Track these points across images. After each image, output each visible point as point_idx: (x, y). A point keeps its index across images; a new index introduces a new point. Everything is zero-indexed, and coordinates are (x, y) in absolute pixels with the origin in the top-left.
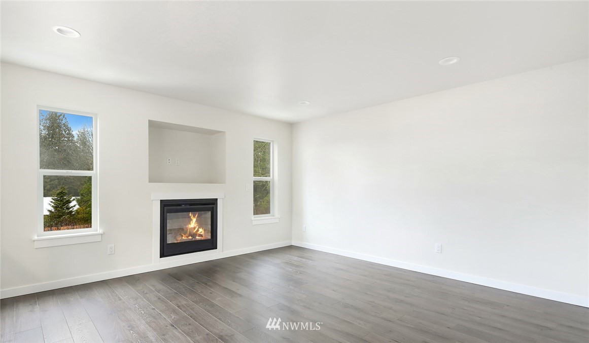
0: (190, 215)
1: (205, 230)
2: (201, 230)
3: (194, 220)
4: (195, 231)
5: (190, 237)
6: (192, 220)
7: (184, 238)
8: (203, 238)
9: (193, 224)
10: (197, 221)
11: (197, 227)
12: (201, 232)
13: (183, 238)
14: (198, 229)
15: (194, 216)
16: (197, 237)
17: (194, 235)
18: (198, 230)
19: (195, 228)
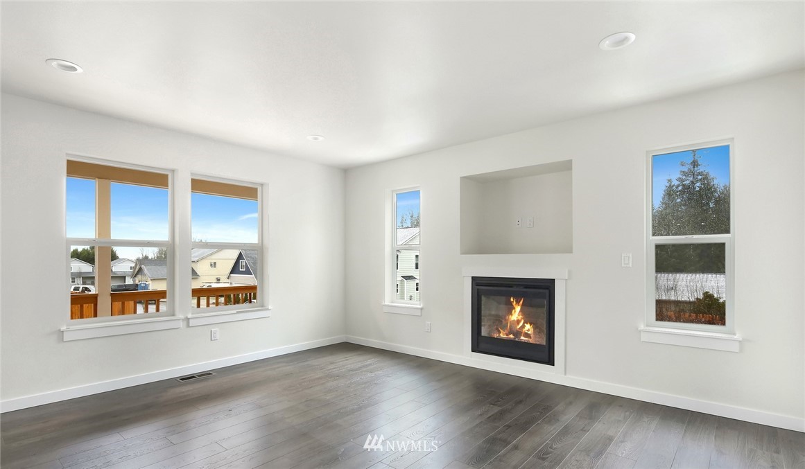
0: (512, 300)
1: (534, 329)
2: (528, 326)
3: (518, 309)
4: (518, 327)
5: (511, 336)
6: (514, 308)
7: (503, 335)
8: (531, 341)
9: (516, 315)
10: (521, 311)
11: (523, 321)
12: (529, 330)
13: (501, 335)
14: (524, 323)
15: (518, 303)
16: (522, 338)
17: (517, 334)
18: (523, 327)
19: (518, 322)
